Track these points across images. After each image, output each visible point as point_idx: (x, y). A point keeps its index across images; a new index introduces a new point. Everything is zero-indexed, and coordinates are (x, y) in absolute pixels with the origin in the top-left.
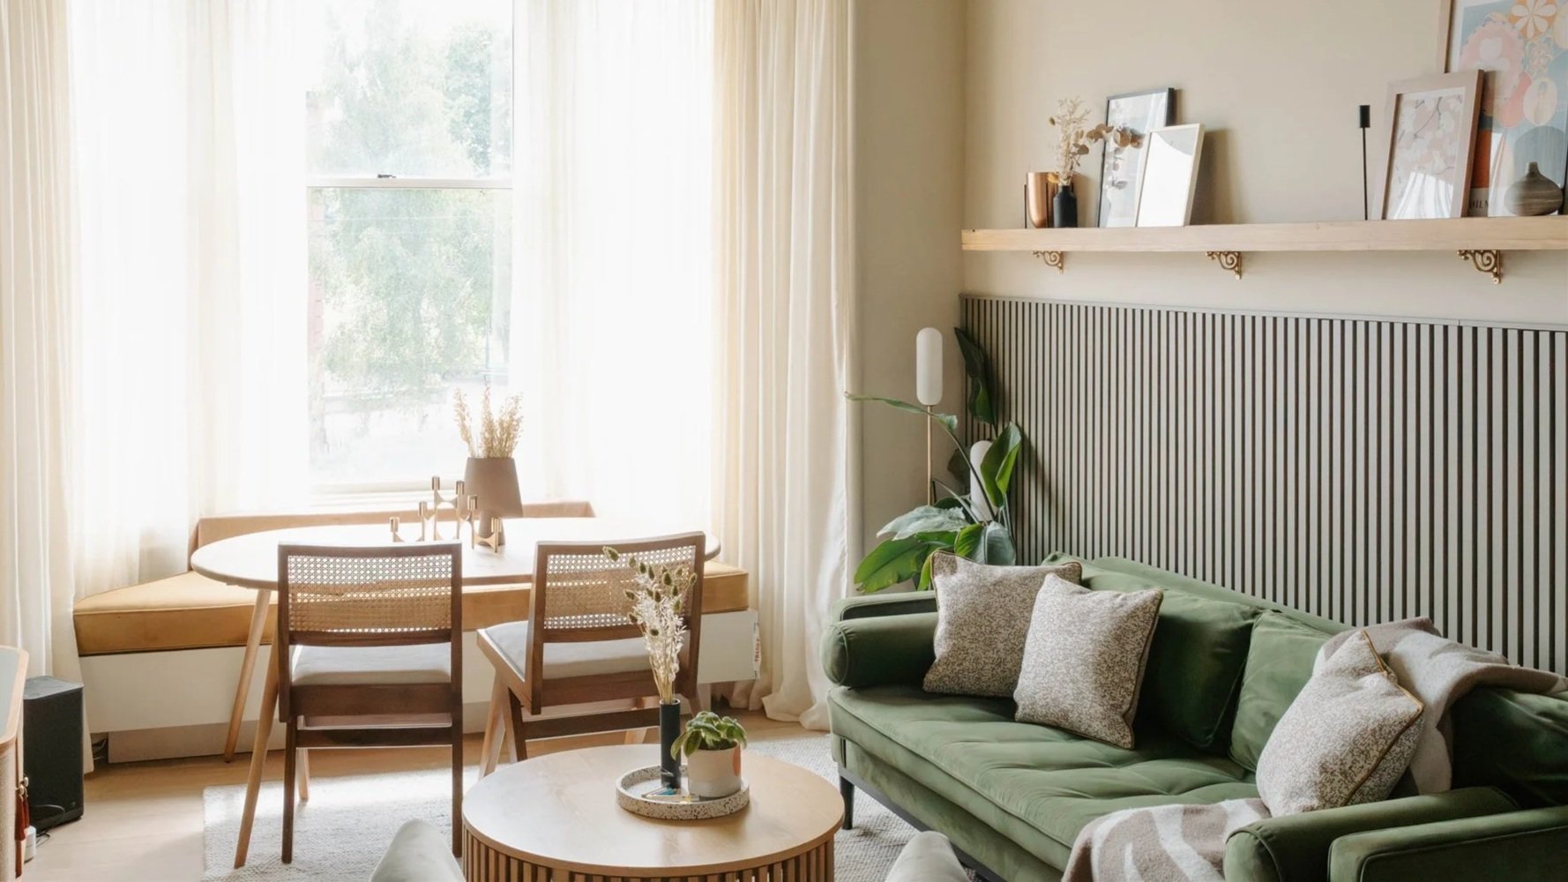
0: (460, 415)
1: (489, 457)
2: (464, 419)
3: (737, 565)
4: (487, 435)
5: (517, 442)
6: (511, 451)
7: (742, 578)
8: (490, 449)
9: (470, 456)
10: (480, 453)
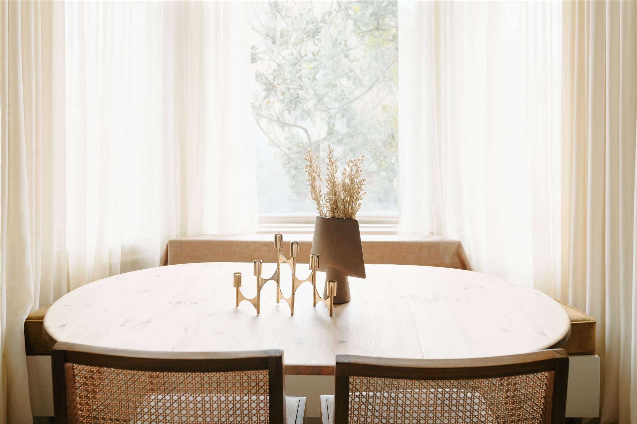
0: (311, 175)
1: (334, 217)
2: (315, 179)
3: (584, 311)
4: (332, 197)
5: (360, 204)
6: (353, 213)
7: (590, 326)
8: (334, 209)
9: (319, 215)
10: (327, 212)
